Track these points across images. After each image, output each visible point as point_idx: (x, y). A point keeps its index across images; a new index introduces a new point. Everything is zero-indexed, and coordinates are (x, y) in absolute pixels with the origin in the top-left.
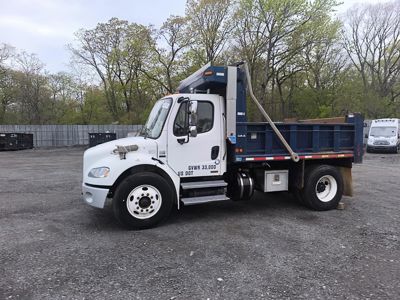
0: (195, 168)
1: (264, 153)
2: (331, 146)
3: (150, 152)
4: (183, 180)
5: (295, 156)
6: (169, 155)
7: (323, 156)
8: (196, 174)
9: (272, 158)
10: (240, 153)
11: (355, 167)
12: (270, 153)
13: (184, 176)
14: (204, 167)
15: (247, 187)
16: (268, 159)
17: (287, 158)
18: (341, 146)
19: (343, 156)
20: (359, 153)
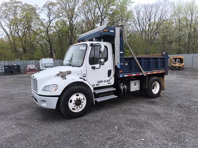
0: (101, 82)
1: (131, 72)
2: (157, 68)
3: (78, 74)
4: (95, 89)
5: (144, 73)
6: (88, 76)
7: (154, 73)
8: (101, 85)
9: (135, 75)
10: (121, 73)
11: (166, 77)
12: (134, 72)
13: (95, 86)
14: (105, 81)
15: (124, 89)
16: (133, 75)
17: (141, 74)
18: (161, 68)
19: (161, 72)
20: (167, 71)
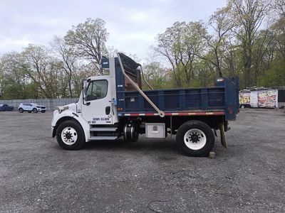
0: (97, 119)
1: (138, 111)
2: (199, 106)
3: (72, 110)
5: (161, 114)
7: (190, 114)
8: (98, 123)
9: (143, 115)
10: (121, 111)
12: (142, 111)
13: (92, 124)
14: (102, 119)
15: (129, 133)
16: (140, 115)
17: (155, 114)
18: (211, 106)
19: (212, 113)
20: (231, 112)
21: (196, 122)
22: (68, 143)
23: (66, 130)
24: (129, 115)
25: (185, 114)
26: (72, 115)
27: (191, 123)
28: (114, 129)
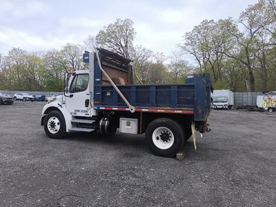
0: (78, 111)
1: (112, 105)
4: (74, 117)
5: (132, 109)
7: (159, 111)
8: (79, 114)
9: (117, 109)
10: (97, 104)
12: (115, 105)
14: (82, 111)
15: (103, 126)
16: (114, 109)
17: (127, 109)
18: (180, 104)
19: (180, 112)
20: (200, 111)
21: (164, 120)
22: (53, 132)
23: (51, 120)
24: (104, 108)
25: (155, 111)
26: (57, 106)
27: (159, 120)
28: (91, 122)
